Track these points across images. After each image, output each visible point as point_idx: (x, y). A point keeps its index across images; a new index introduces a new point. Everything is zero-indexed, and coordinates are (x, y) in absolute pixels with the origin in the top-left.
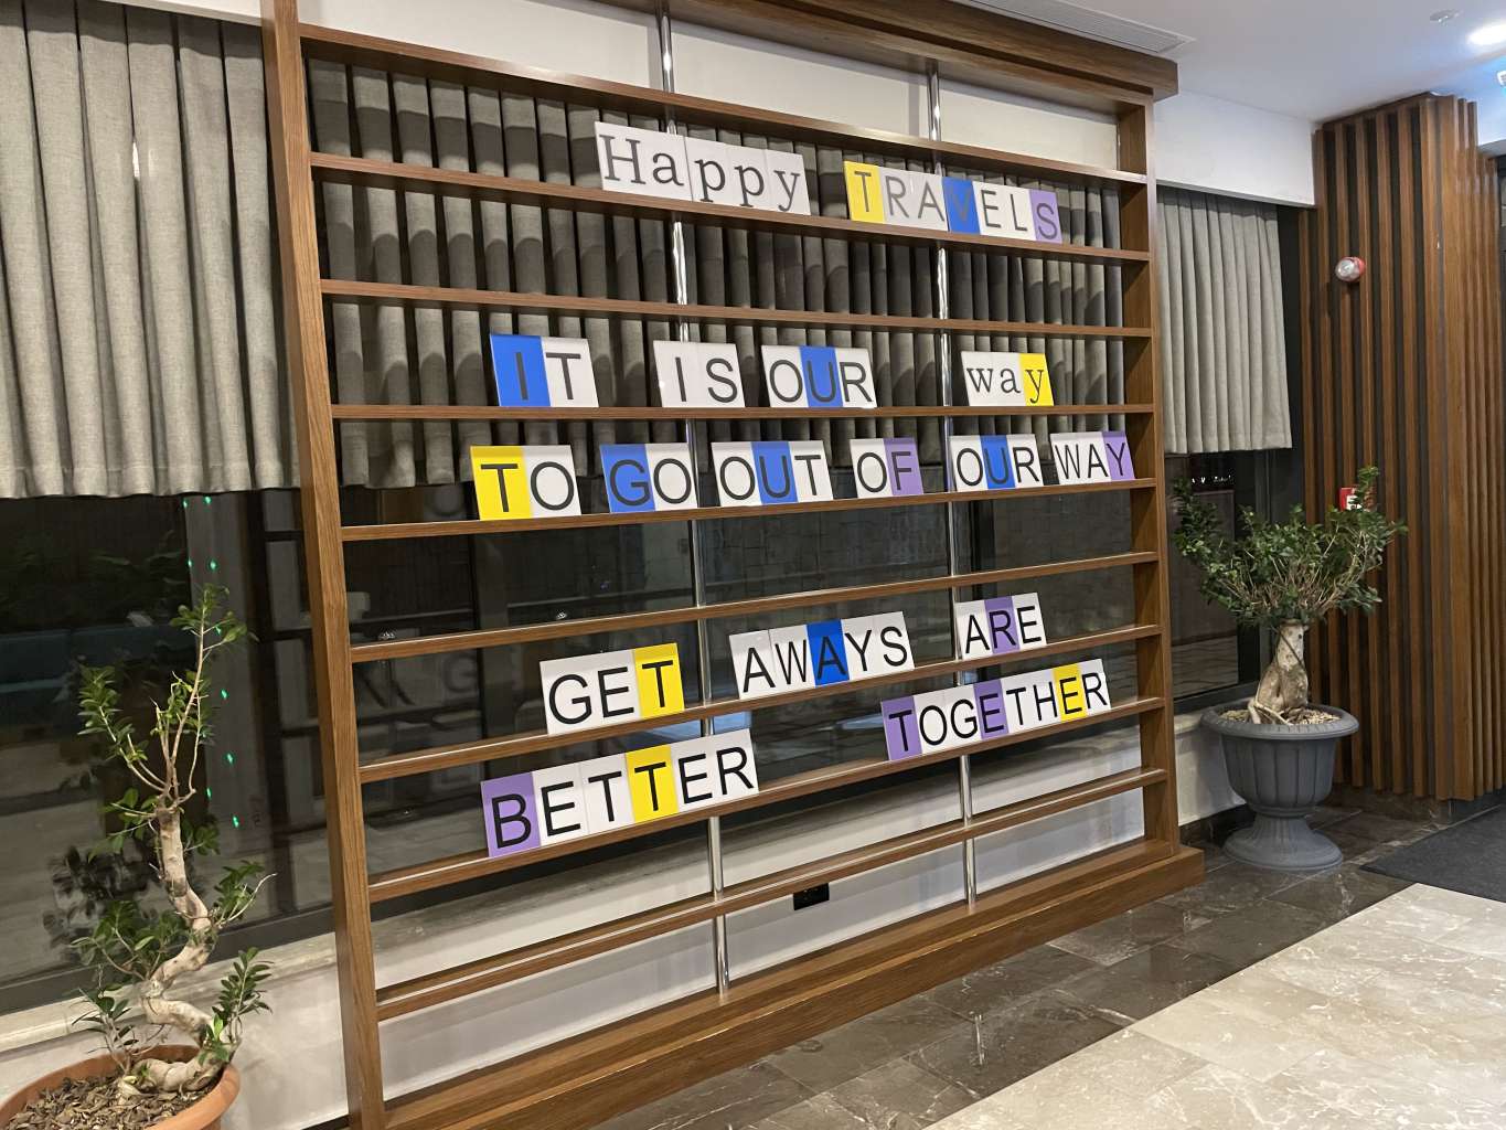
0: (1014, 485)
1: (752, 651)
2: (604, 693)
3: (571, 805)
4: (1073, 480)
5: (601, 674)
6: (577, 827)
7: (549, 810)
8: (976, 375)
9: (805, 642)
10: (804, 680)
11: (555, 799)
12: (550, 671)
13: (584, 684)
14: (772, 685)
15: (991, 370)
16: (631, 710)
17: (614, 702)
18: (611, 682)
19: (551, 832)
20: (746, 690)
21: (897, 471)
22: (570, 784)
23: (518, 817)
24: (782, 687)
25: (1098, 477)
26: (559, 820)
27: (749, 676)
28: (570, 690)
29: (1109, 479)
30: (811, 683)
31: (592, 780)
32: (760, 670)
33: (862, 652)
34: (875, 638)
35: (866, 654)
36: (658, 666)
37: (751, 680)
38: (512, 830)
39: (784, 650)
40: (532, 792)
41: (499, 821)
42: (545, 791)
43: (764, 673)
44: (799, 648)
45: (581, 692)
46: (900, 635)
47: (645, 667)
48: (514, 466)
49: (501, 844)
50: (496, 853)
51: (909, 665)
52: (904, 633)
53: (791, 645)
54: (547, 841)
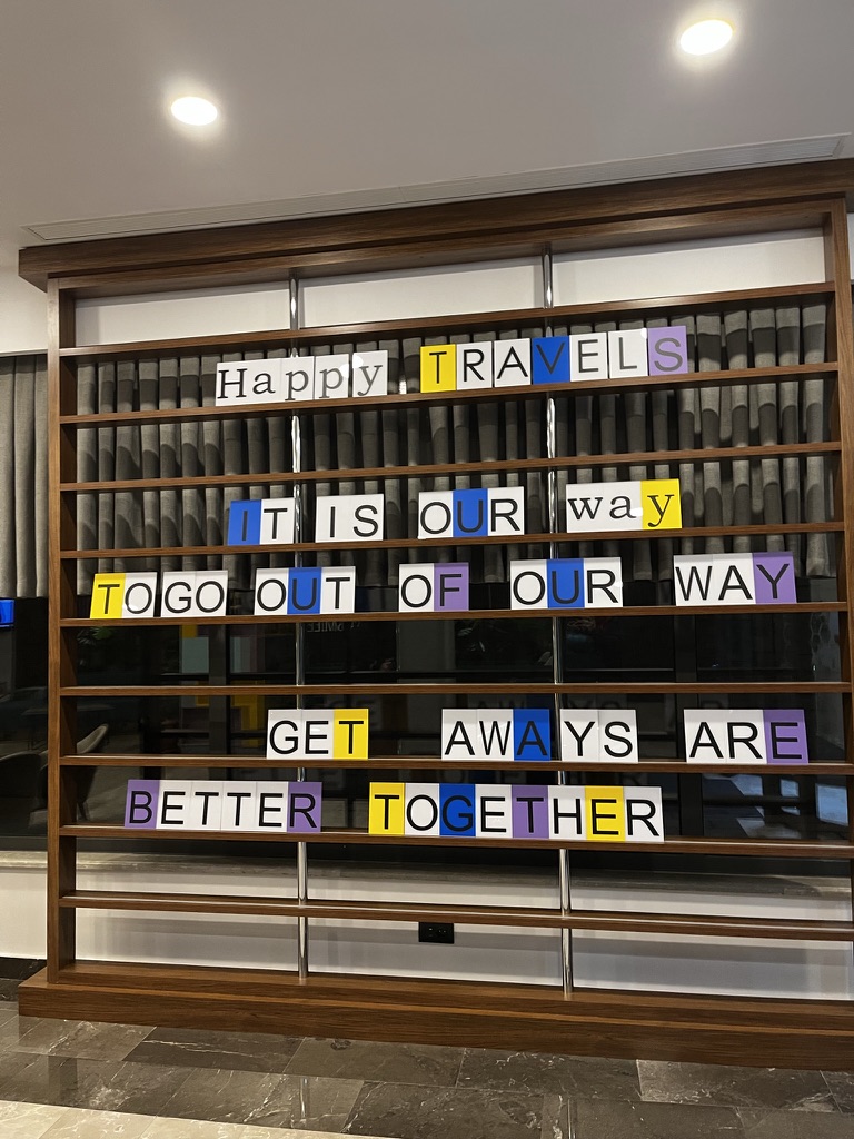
0: (583, 605)
1: (459, 724)
2: (309, 737)
3: (181, 807)
4: (695, 600)
5: (309, 724)
6: (181, 822)
7: (166, 807)
8: (579, 505)
9: (509, 723)
10: (503, 753)
11: (172, 800)
12: (275, 716)
13: (295, 728)
14: (472, 753)
15: (599, 499)
16: (326, 752)
17: (314, 744)
18: (315, 730)
19: (164, 821)
20: (447, 753)
21: (443, 590)
22: (183, 794)
23: (145, 807)
24: (480, 756)
25: (735, 598)
26: (171, 815)
27: (452, 742)
28: (285, 730)
29: (752, 602)
30: (510, 756)
31: (197, 794)
32: (463, 740)
33: (580, 740)
34: (598, 730)
35: (584, 742)
36: (351, 724)
37: (454, 746)
38: (140, 814)
39: (488, 727)
40: (157, 793)
41: (133, 807)
42: (166, 794)
43: (467, 742)
44: (502, 727)
45: (293, 734)
46: (628, 730)
47: (341, 723)
48: (118, 586)
49: (132, 821)
50: (128, 826)
51: (633, 758)
52: (634, 729)
53: (495, 724)
54: (160, 826)
